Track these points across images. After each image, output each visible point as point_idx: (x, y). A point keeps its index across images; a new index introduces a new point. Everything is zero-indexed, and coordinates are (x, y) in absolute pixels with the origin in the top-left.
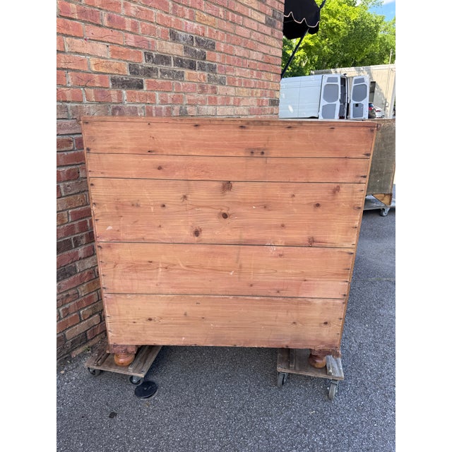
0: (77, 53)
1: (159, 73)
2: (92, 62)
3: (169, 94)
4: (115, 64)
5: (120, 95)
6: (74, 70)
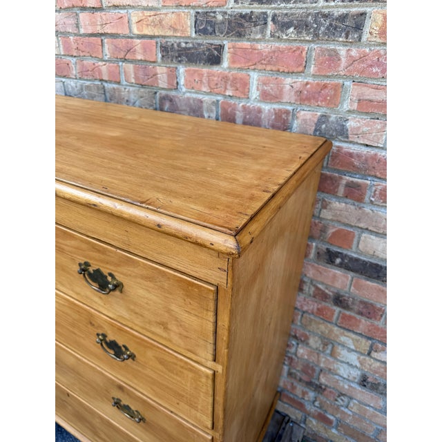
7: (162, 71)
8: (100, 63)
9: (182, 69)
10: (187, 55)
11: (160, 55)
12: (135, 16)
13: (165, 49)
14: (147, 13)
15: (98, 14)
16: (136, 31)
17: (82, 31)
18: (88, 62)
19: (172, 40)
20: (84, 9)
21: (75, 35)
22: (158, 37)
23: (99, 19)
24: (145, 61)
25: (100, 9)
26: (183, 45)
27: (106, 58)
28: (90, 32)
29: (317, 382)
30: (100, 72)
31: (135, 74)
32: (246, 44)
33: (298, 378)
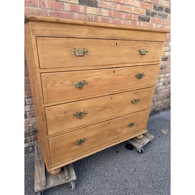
0: (129, 5)
1: (157, 15)
2: (133, 9)
3: (159, 25)
4: (141, 10)
5: (140, 24)
6: (126, 12)
7: (138, 23)
9: (142, 23)
11: (138, 19)
12: (133, 8)
13: (139, 17)
14: (137, 8)
15: (123, 5)
16: (133, 12)
17: (117, 10)
18: (117, 19)
19: (141, 16)
20: (118, 3)
21: (114, 10)
22: (138, 14)
23: (123, 7)
24: (134, 20)
25: (124, 4)
26: (143, 17)
27: (123, 19)
28: (120, 10)
30: (121, 22)
32: (153, 18)
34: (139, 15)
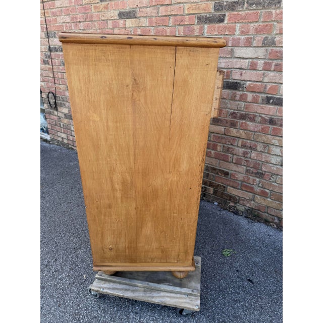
8: (167, 28)
9: (206, 26)
10: (209, 20)
13: (199, 19)
14: (193, 4)
15: (170, 6)
16: (186, 12)
17: (160, 15)
18: (161, 28)
19: (203, 14)
20: (162, 5)
21: (156, 16)
22: (197, 14)
23: (169, 9)
24: (189, 25)
25: (171, 5)
26: (208, 16)
27: (170, 25)
28: (164, 15)
29: (260, 171)
30: (166, 32)
31: (184, 30)
32: (235, 13)
33: (251, 172)
34: (199, 13)
